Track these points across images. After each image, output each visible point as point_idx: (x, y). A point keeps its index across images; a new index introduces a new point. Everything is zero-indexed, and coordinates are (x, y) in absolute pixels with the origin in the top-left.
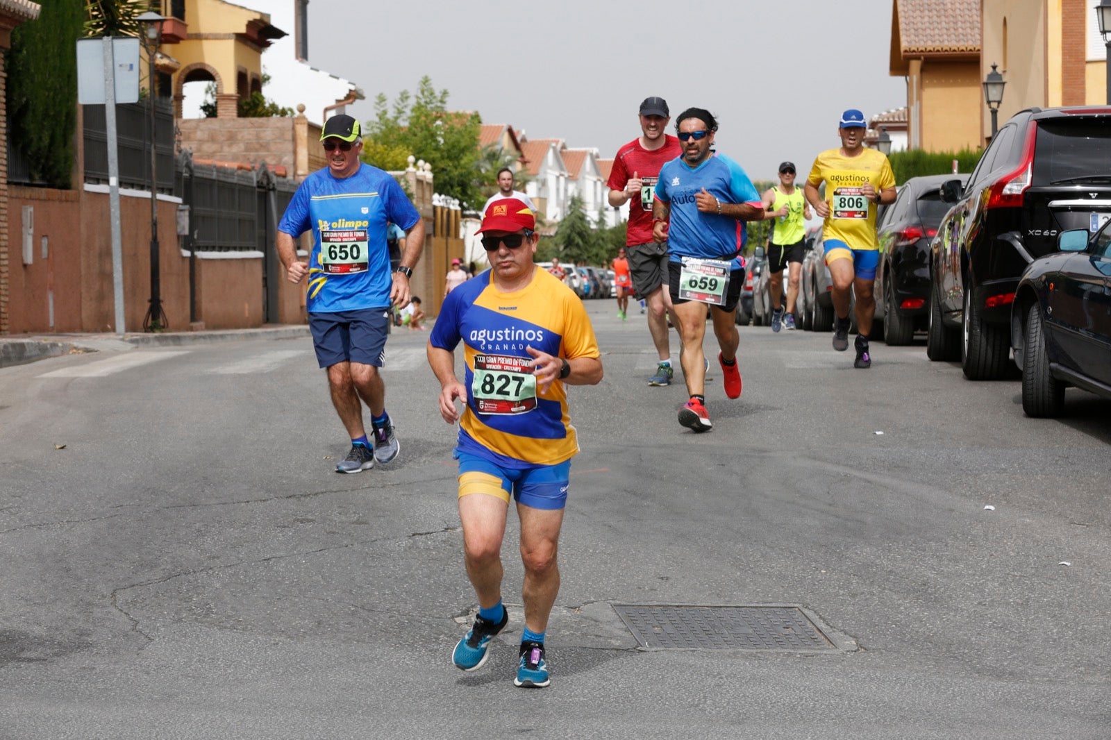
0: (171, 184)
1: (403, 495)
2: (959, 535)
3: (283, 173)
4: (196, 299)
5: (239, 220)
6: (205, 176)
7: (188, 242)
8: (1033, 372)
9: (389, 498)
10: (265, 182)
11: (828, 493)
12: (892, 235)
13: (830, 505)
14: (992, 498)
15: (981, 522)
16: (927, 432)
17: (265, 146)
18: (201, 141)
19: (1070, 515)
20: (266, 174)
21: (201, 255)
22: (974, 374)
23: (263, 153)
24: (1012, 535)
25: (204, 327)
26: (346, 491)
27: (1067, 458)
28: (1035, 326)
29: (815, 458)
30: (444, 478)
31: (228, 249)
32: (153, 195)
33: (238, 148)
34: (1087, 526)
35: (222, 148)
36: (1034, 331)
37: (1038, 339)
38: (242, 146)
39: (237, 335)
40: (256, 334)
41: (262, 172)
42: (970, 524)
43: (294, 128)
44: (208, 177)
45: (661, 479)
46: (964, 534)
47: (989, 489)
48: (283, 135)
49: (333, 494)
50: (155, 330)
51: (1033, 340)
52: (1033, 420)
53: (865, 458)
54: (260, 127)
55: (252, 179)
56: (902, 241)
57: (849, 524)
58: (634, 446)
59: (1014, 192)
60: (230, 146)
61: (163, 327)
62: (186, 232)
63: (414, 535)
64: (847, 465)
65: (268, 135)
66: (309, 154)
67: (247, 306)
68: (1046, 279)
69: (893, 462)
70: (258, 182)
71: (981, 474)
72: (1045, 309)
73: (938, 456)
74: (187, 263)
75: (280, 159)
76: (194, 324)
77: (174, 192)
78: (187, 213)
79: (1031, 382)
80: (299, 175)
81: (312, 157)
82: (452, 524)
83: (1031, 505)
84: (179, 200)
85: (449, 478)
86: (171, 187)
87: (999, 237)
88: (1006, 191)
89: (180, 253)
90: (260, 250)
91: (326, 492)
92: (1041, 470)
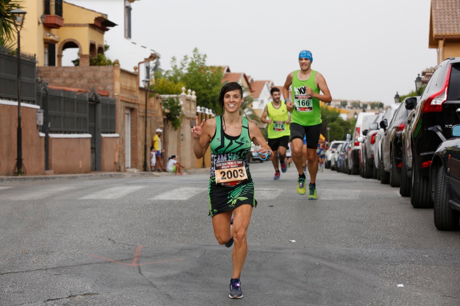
0: (35, 99)
1: (55, 274)
2: (374, 302)
3: (107, 94)
4: (49, 158)
5: (77, 118)
6: (56, 95)
7: (44, 129)
8: (439, 205)
9: (45, 277)
10: (94, 99)
11: (306, 275)
12: (394, 128)
13: (304, 283)
14: (401, 279)
15: (390, 294)
16: (377, 238)
17: (98, 81)
18: (66, 78)
19: (445, 290)
20: (94, 94)
21: (52, 135)
22: (417, 205)
23: (97, 84)
24: (406, 303)
25: (53, 173)
26: (22, 272)
27: (452, 255)
28: (441, 179)
29: (305, 254)
30: (85, 264)
31: (70, 133)
32: (19, 104)
33: (84, 82)
34: (454, 298)
35: (76, 81)
36: (440, 181)
37: (442, 186)
38: (86, 81)
39: (63, 177)
40: (76, 177)
41: (92, 93)
42: (383, 296)
43: (112, 72)
44: (58, 95)
45: (211, 266)
46: (377, 302)
47: (402, 273)
48: (107, 75)
49: (13, 274)
50: (19, 175)
51: (440, 187)
52: (440, 232)
53: (334, 254)
54: (95, 71)
55: (86, 97)
56: (399, 131)
57: (311, 294)
58: (205, 245)
59: (438, 104)
60: (80, 80)
61: (24, 173)
62: (42, 123)
63: (48, 300)
64: (322, 258)
65: (99, 75)
66: (121, 85)
67: (81, 162)
68: (446, 153)
69: (349, 257)
70: (89, 99)
71: (399, 264)
72: (446, 169)
73: (377, 253)
74: (43, 140)
75: (106, 87)
76: (47, 172)
77: (36, 103)
78: (42, 114)
79: (438, 210)
80: (115, 96)
81: (122, 87)
82: (74, 293)
83: (423, 284)
84: (38, 107)
85: (87, 264)
86: (33, 100)
87: (429, 129)
88: (433, 103)
89: (39, 134)
90: (90, 133)
91: (9, 273)
92: (435, 263)
